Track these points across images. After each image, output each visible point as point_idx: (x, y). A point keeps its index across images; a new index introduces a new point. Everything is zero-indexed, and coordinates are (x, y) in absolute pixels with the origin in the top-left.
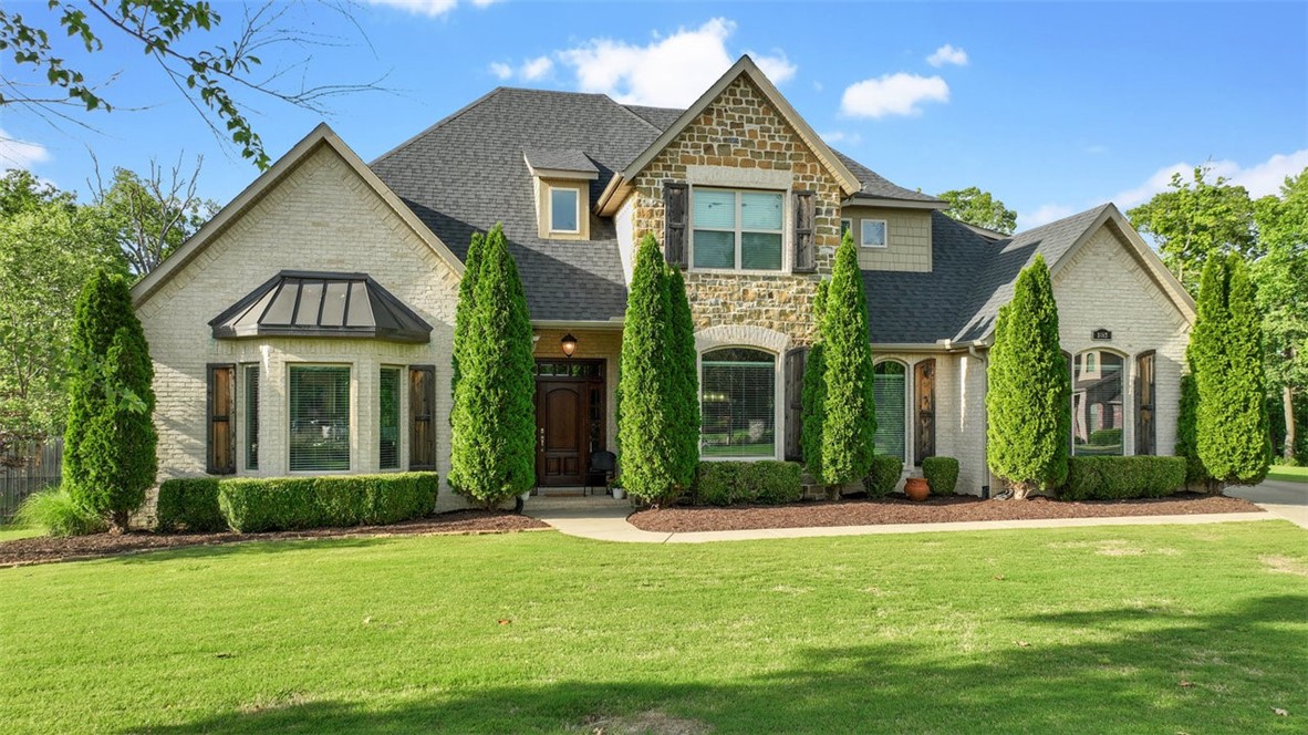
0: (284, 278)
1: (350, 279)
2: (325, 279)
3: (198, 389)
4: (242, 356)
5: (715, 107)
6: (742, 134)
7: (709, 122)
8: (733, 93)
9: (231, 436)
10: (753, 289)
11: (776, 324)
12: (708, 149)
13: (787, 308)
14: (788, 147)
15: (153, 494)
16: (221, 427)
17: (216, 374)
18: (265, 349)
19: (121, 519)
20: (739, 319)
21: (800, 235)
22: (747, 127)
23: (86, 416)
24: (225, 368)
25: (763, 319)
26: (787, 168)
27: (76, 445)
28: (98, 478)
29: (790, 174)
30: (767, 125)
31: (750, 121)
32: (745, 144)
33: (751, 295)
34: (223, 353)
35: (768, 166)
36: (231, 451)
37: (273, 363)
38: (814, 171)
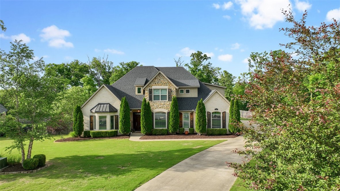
0: (99, 104)
1: (107, 104)
2: (104, 104)
3: (89, 119)
4: (94, 115)
5: (156, 77)
6: (160, 81)
7: (155, 80)
8: (159, 75)
9: (93, 125)
10: (162, 103)
11: (166, 108)
12: (155, 83)
13: (167, 106)
14: (167, 82)
15: (83, 132)
16: (91, 124)
17: (91, 117)
18: (96, 114)
19: (80, 136)
20: (160, 108)
21: (169, 95)
22: (161, 80)
23: (75, 123)
24: (92, 116)
25: (164, 108)
26: (167, 85)
27: (74, 127)
28: (77, 131)
29: (168, 86)
30: (164, 79)
31: (162, 79)
32: (161, 82)
33: (162, 104)
34: (92, 114)
35: (164, 85)
36: (93, 127)
37: (97, 116)
38: (171, 85)
